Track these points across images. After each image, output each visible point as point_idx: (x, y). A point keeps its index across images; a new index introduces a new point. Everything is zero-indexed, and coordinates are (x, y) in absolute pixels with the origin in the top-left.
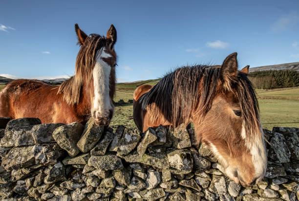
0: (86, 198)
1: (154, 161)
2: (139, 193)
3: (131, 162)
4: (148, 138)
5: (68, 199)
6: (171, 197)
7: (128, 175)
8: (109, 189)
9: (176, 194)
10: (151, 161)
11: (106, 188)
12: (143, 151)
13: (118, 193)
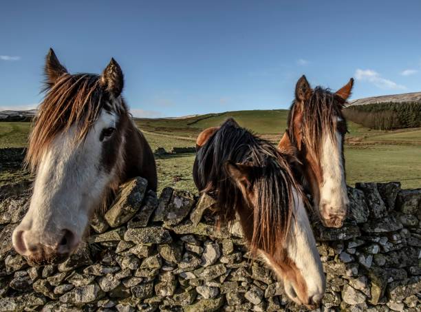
0: (121, 285)
1: (212, 230)
2: (193, 272)
3: (182, 233)
4: (204, 202)
5: (95, 289)
6: (234, 274)
7: (178, 250)
8: (154, 270)
9: (240, 269)
10: (207, 230)
11: (149, 269)
12: (198, 219)
13: (165, 275)
